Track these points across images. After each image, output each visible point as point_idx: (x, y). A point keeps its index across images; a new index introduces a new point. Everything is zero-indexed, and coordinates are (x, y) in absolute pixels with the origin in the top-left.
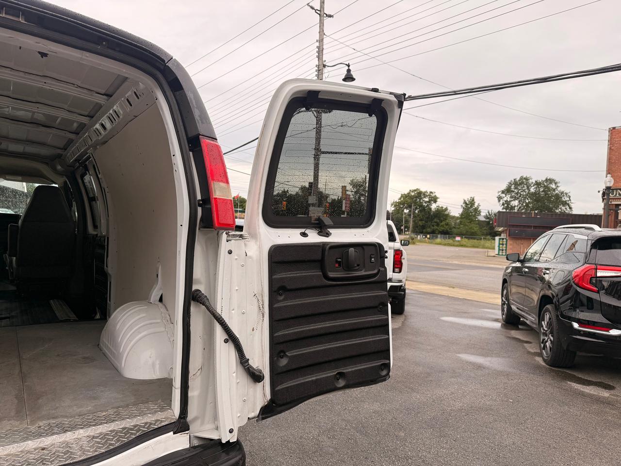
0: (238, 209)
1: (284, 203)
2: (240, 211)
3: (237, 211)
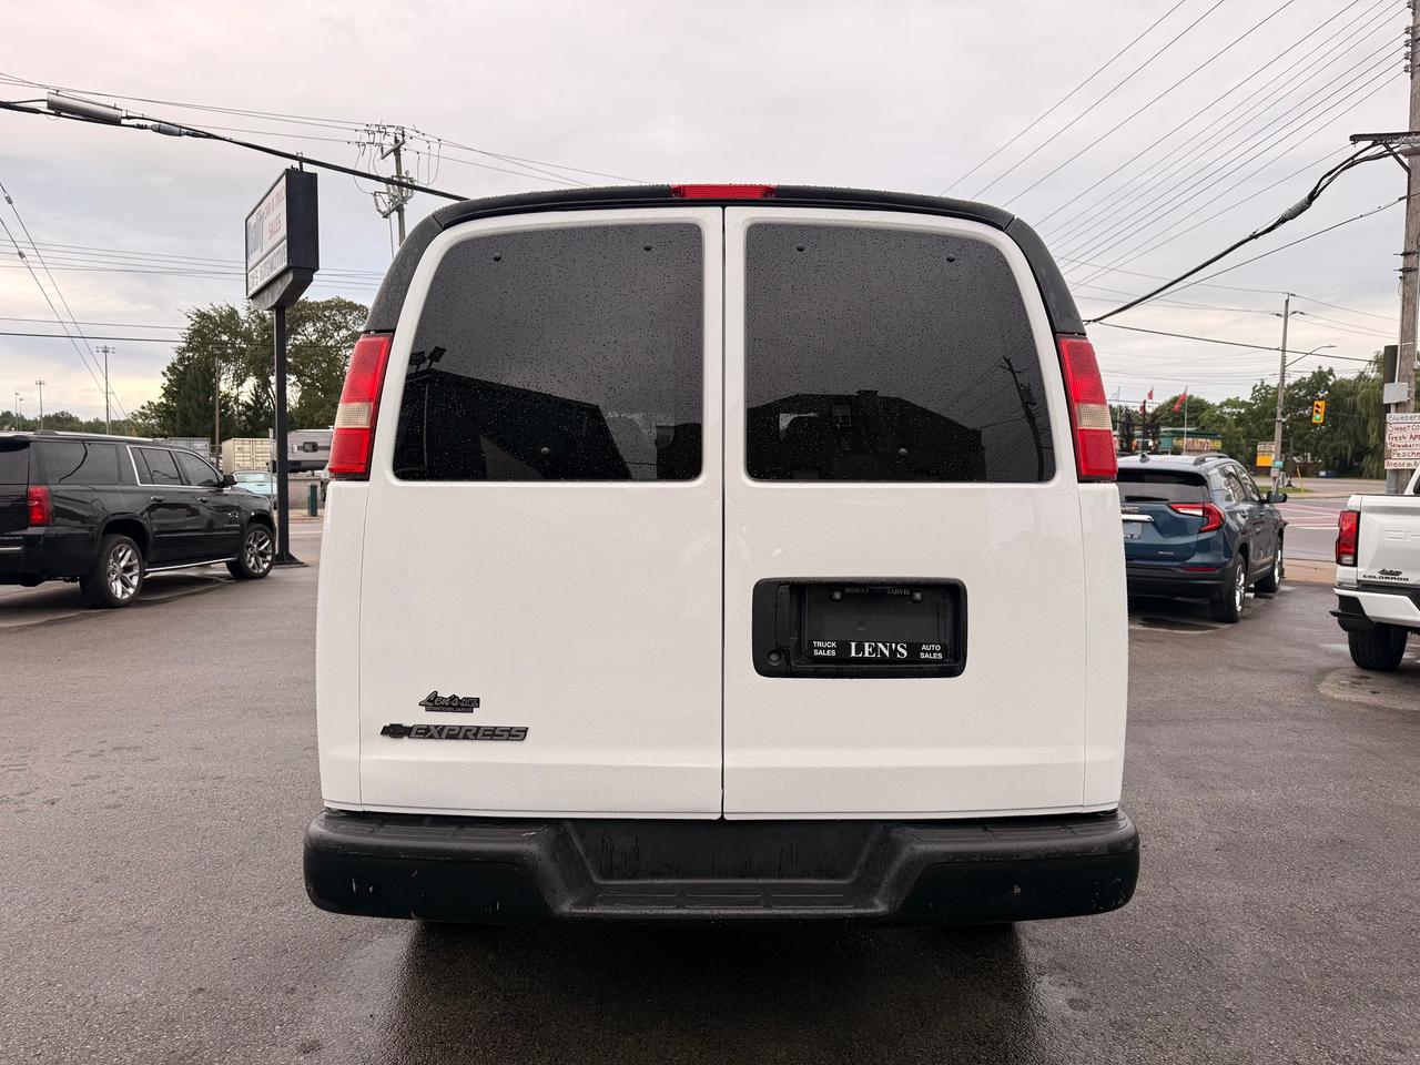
0: (1185, 429)
1: (1321, 404)
2: (1190, 434)
3: (1183, 433)
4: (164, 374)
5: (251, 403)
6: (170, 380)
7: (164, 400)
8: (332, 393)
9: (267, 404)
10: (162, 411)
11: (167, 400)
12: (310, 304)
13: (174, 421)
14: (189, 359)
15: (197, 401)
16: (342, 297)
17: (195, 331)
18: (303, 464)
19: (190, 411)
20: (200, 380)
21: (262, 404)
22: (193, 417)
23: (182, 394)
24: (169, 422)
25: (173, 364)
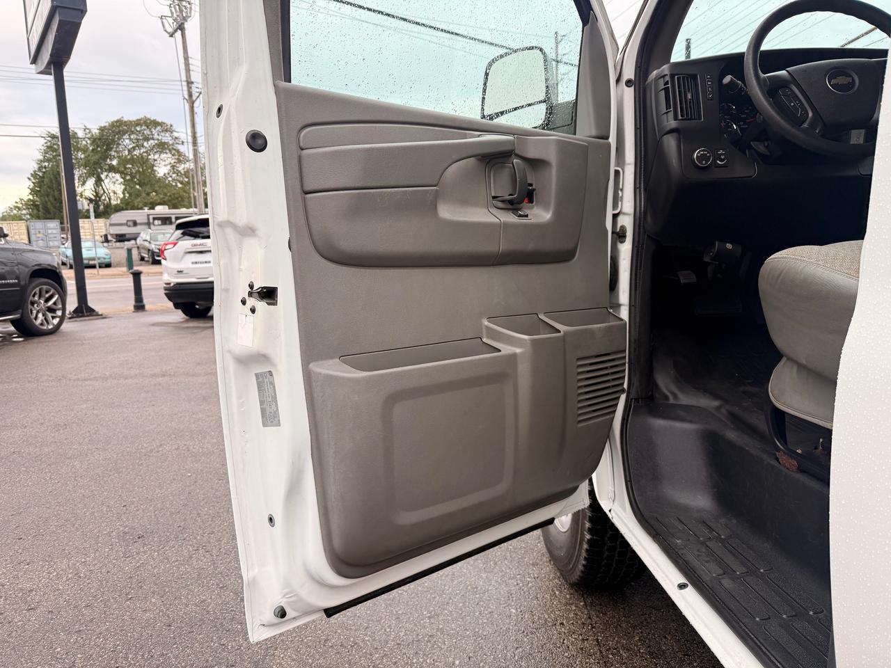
4: (29, 179)
5: (92, 197)
6: (33, 183)
7: (31, 197)
8: (146, 185)
9: (103, 198)
10: (32, 205)
11: (33, 197)
12: (125, 122)
13: (38, 210)
14: (45, 167)
15: (54, 196)
16: (148, 116)
17: (48, 147)
18: (127, 236)
19: (49, 204)
20: (54, 182)
21: (100, 198)
22: (52, 208)
23: (42, 192)
24: (35, 212)
25: (35, 172)
